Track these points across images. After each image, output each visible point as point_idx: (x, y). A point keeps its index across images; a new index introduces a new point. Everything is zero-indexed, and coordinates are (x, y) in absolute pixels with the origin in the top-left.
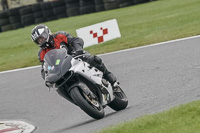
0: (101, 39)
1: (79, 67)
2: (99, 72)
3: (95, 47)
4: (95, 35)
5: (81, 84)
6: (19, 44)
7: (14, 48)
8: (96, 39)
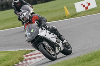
0: (87, 8)
1: (43, 33)
2: (55, 36)
3: (84, 12)
4: (84, 6)
5: (44, 42)
6: (46, 10)
7: (44, 12)
8: (85, 8)
